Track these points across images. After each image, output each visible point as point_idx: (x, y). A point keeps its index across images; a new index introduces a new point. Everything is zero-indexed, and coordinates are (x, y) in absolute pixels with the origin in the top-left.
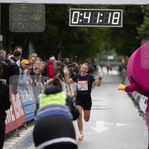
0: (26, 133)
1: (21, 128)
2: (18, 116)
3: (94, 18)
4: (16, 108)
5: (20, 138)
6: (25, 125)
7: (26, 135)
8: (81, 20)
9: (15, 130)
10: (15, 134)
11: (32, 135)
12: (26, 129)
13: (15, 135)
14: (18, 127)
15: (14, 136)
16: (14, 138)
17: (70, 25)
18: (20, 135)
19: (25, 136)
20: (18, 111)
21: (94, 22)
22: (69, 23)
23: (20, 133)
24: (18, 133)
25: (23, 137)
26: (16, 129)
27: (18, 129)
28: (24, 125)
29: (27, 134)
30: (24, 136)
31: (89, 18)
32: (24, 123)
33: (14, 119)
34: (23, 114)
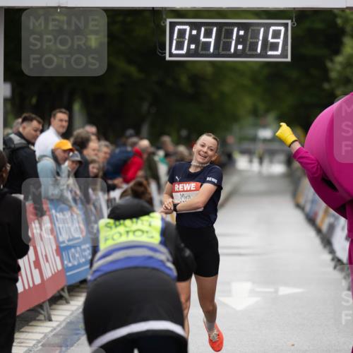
0: (68, 313)
1: (57, 299)
2: (48, 274)
3: (223, 40)
4: (44, 254)
5: (53, 324)
6: (66, 294)
7: (67, 317)
8: (193, 47)
9: (41, 306)
10: (42, 314)
11: (81, 316)
12: (67, 302)
13: (41, 317)
14: (49, 297)
15: (39, 320)
16: (39, 323)
17: (168, 58)
18: (53, 318)
19: (64, 320)
20: (47, 261)
21: (223, 50)
22: (165, 53)
23: (53, 312)
24: (48, 312)
25: (61, 322)
26: (43, 303)
27: (47, 303)
28: (63, 293)
29: (71, 315)
30: (61, 318)
31: (212, 40)
32: (63, 289)
33: (38, 281)
34: (60, 267)
